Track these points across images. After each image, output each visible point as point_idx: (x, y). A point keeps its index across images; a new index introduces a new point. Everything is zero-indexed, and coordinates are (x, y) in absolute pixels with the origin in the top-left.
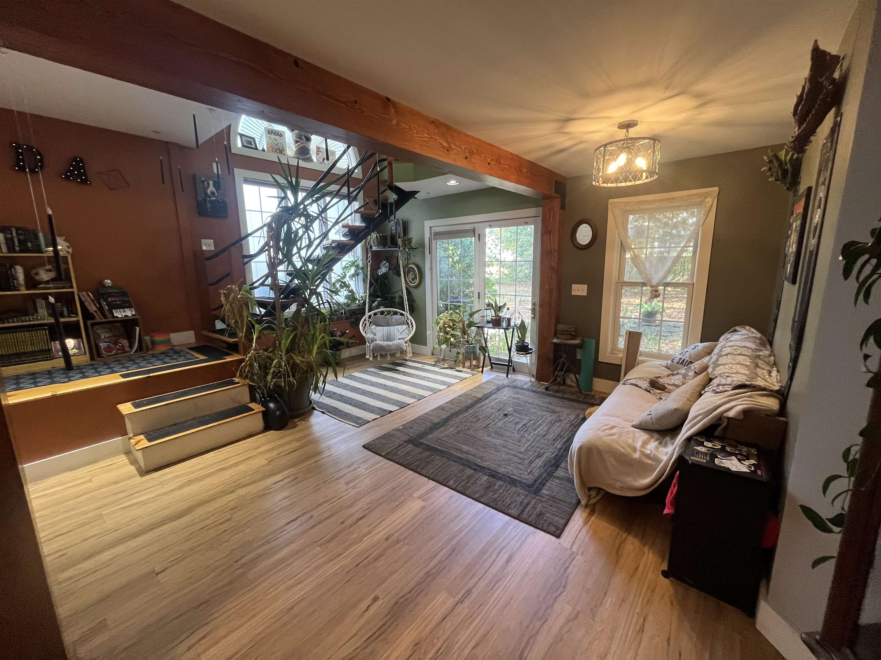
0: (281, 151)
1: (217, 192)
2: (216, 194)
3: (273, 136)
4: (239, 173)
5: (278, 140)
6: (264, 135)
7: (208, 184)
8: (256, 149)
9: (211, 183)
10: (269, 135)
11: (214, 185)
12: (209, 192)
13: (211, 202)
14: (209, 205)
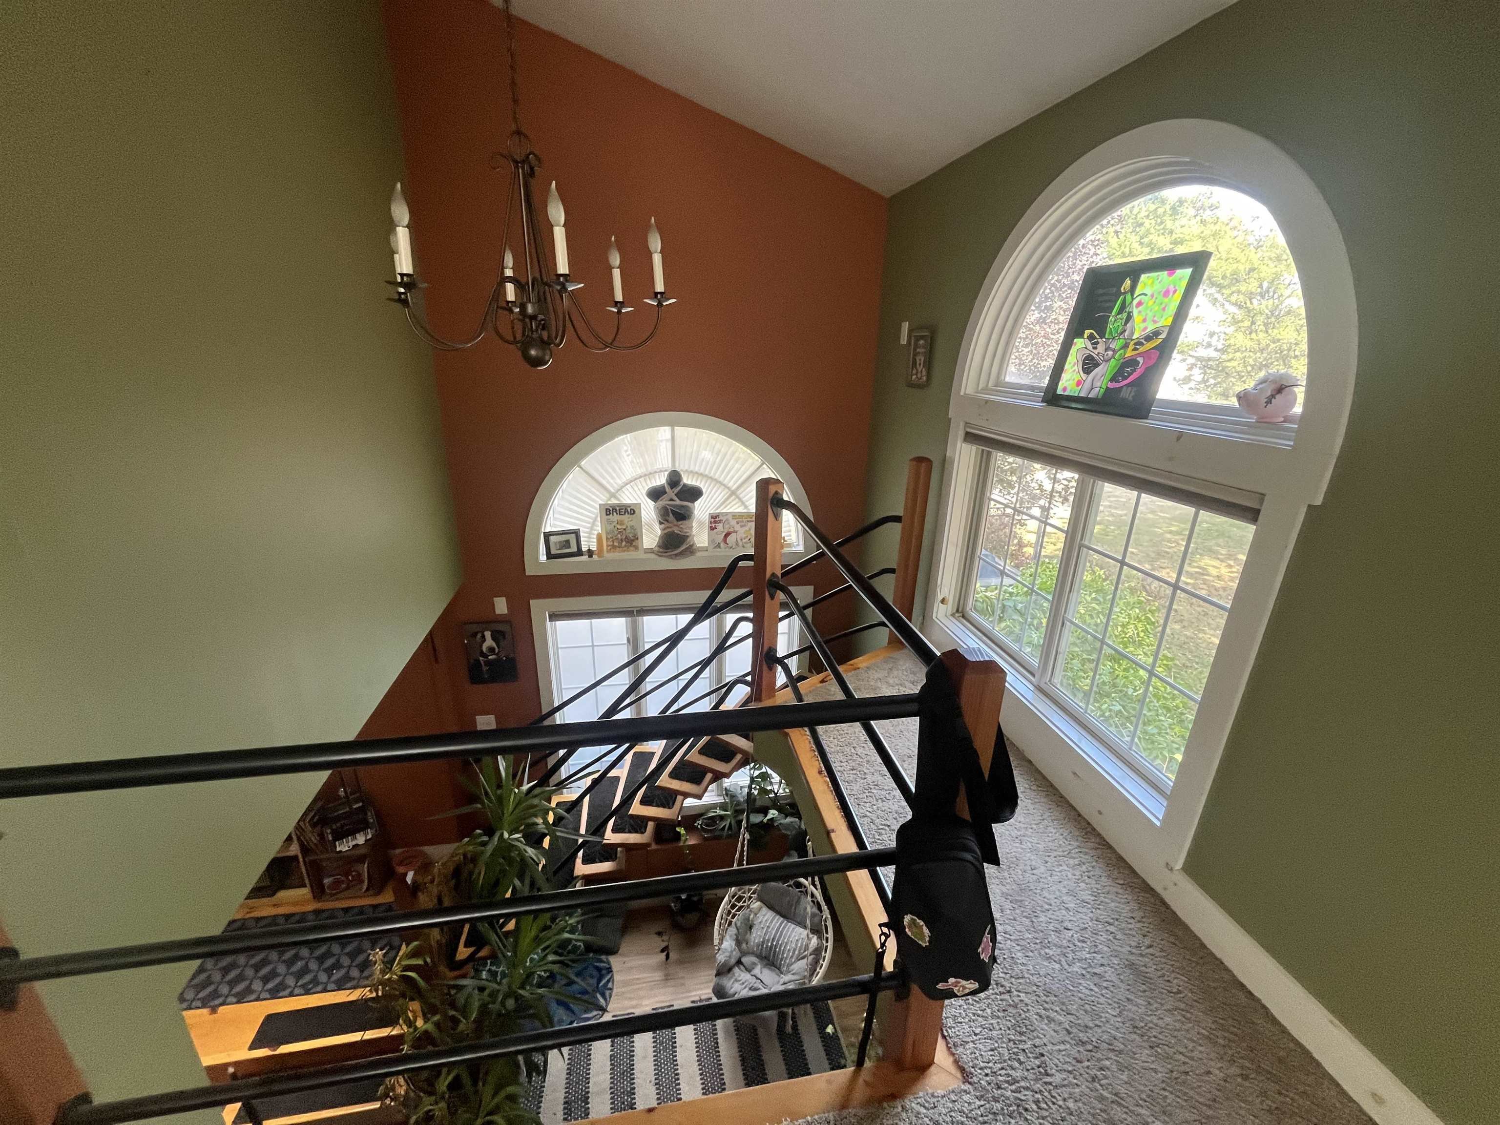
0: (631, 540)
1: (499, 648)
2: (497, 650)
3: (615, 517)
4: (539, 607)
5: (626, 521)
6: (599, 519)
7: (483, 637)
8: (579, 553)
9: (488, 634)
10: (608, 517)
11: (494, 638)
12: (484, 649)
13: (489, 663)
14: (485, 668)
